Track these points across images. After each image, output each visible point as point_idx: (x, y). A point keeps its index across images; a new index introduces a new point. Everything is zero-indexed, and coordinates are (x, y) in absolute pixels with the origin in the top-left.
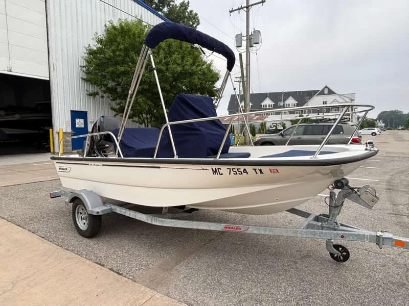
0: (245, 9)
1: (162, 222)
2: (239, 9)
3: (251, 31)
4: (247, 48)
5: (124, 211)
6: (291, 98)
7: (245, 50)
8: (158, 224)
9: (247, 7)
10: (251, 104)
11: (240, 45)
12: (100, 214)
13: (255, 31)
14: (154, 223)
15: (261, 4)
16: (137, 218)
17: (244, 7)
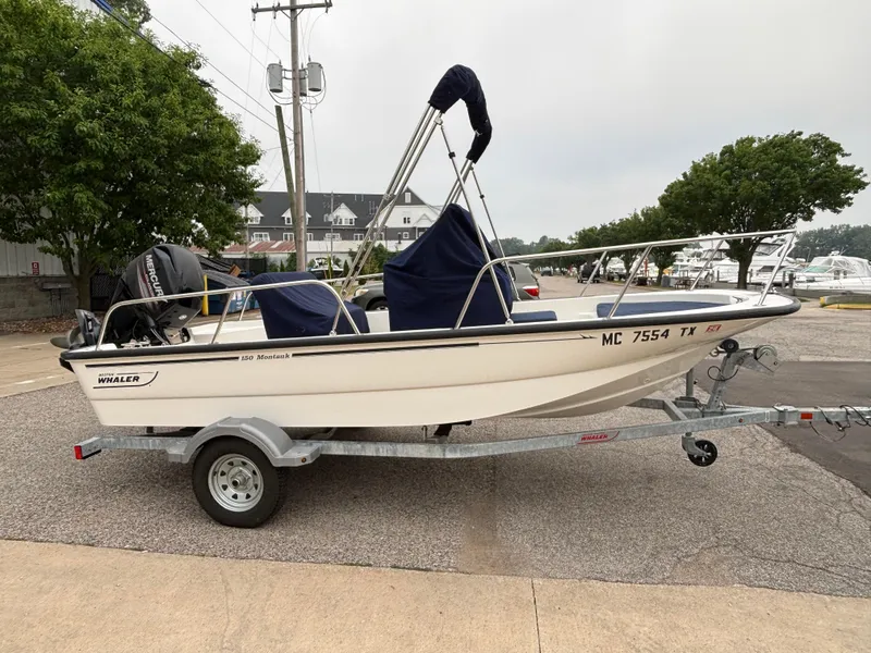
0: (288, 12)
1: (467, 449)
2: (275, 9)
3: (303, 61)
4: (294, 97)
5: (359, 446)
6: (343, 206)
7: (291, 101)
8: (458, 455)
9: (293, 9)
10: (308, 216)
11: (279, 88)
12: (309, 461)
13: (311, 64)
14: (449, 455)
15: (324, 9)
16: (400, 454)
17: (286, 8)
